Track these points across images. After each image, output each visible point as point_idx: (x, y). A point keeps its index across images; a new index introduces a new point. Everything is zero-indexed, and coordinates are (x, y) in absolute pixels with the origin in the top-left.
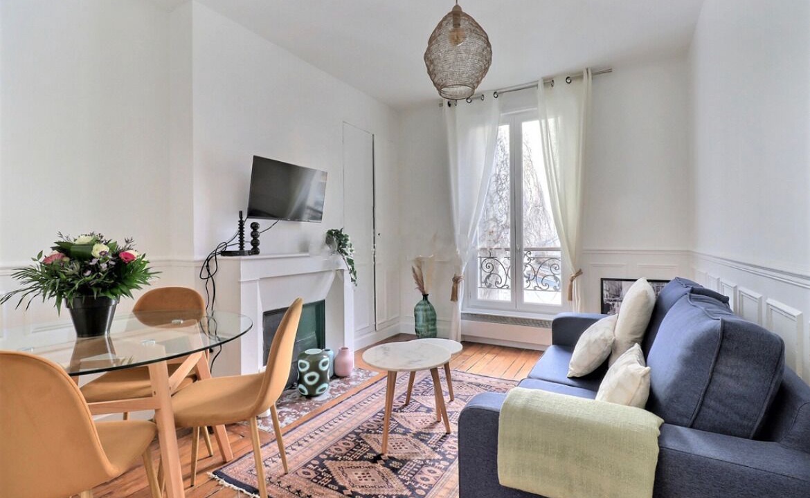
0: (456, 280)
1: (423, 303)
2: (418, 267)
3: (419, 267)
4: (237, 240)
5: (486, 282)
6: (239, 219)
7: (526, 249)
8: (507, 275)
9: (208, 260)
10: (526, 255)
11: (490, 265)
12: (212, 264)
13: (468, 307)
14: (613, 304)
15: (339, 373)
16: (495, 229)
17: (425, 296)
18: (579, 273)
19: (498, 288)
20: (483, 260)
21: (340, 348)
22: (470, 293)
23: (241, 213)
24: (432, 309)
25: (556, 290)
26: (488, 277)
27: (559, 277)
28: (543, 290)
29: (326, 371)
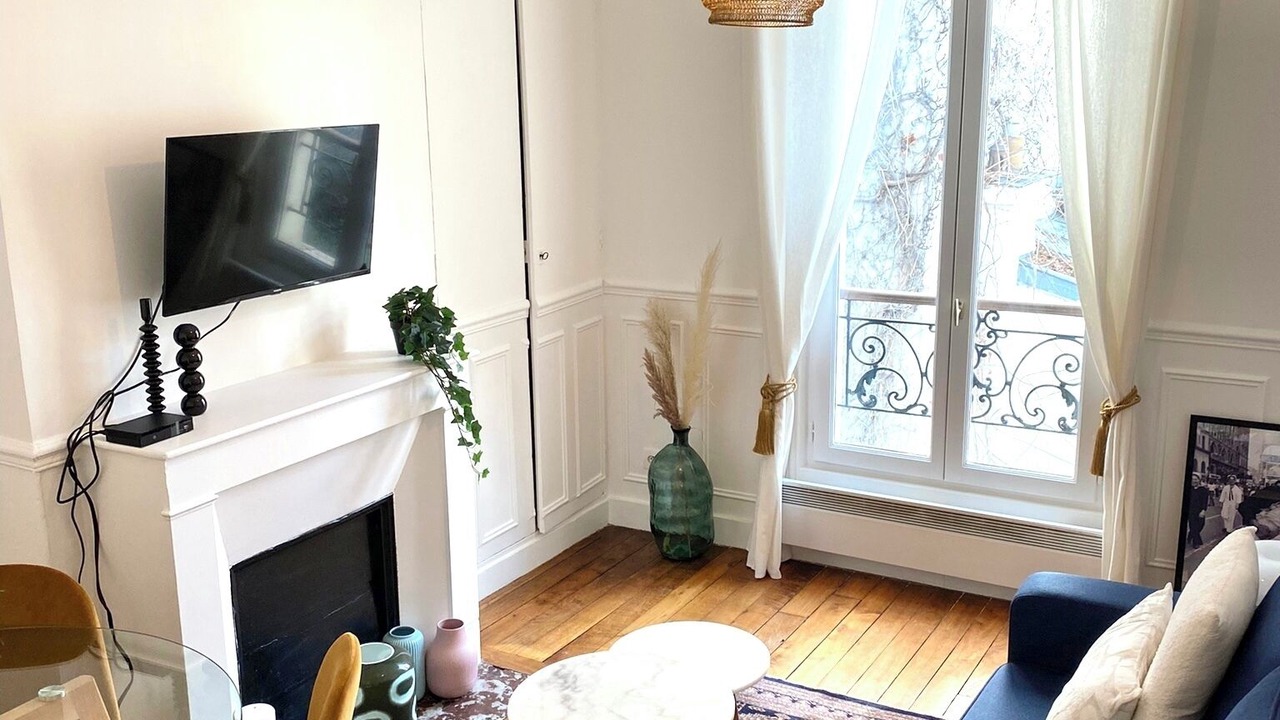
0: (772, 394)
1: (674, 450)
2: (659, 345)
3: (664, 348)
4: (139, 372)
5: (860, 391)
6: (143, 323)
7: (983, 305)
8: (924, 375)
9: (72, 445)
10: (982, 320)
11: (877, 345)
12: (83, 455)
13: (806, 465)
14: (1218, 492)
15: (442, 688)
16: (920, 131)
17: (681, 433)
18: (1129, 400)
19: (898, 411)
20: (855, 324)
21: (439, 624)
22: (814, 427)
23: (145, 305)
24: (700, 470)
25: (1066, 429)
26: (868, 377)
27: (1076, 392)
28: (1028, 427)
29: (409, 704)
